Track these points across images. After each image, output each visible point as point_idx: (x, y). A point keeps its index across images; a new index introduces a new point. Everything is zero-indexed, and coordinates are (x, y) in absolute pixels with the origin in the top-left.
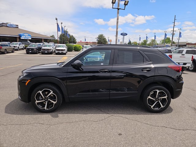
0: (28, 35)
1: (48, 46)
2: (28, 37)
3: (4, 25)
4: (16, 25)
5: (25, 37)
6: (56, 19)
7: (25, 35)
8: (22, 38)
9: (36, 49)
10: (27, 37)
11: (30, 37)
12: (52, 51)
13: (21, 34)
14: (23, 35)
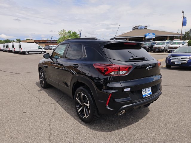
0: (152, 34)
1: (161, 44)
2: (153, 36)
3: (136, 28)
4: (146, 27)
5: (149, 36)
6: (183, 12)
7: (149, 34)
8: (146, 38)
9: (148, 47)
10: (151, 36)
11: (154, 36)
12: (163, 49)
13: (147, 34)
14: (147, 35)
